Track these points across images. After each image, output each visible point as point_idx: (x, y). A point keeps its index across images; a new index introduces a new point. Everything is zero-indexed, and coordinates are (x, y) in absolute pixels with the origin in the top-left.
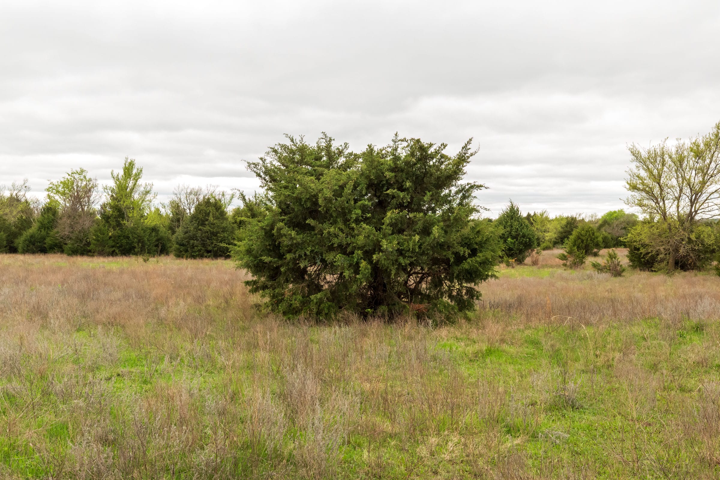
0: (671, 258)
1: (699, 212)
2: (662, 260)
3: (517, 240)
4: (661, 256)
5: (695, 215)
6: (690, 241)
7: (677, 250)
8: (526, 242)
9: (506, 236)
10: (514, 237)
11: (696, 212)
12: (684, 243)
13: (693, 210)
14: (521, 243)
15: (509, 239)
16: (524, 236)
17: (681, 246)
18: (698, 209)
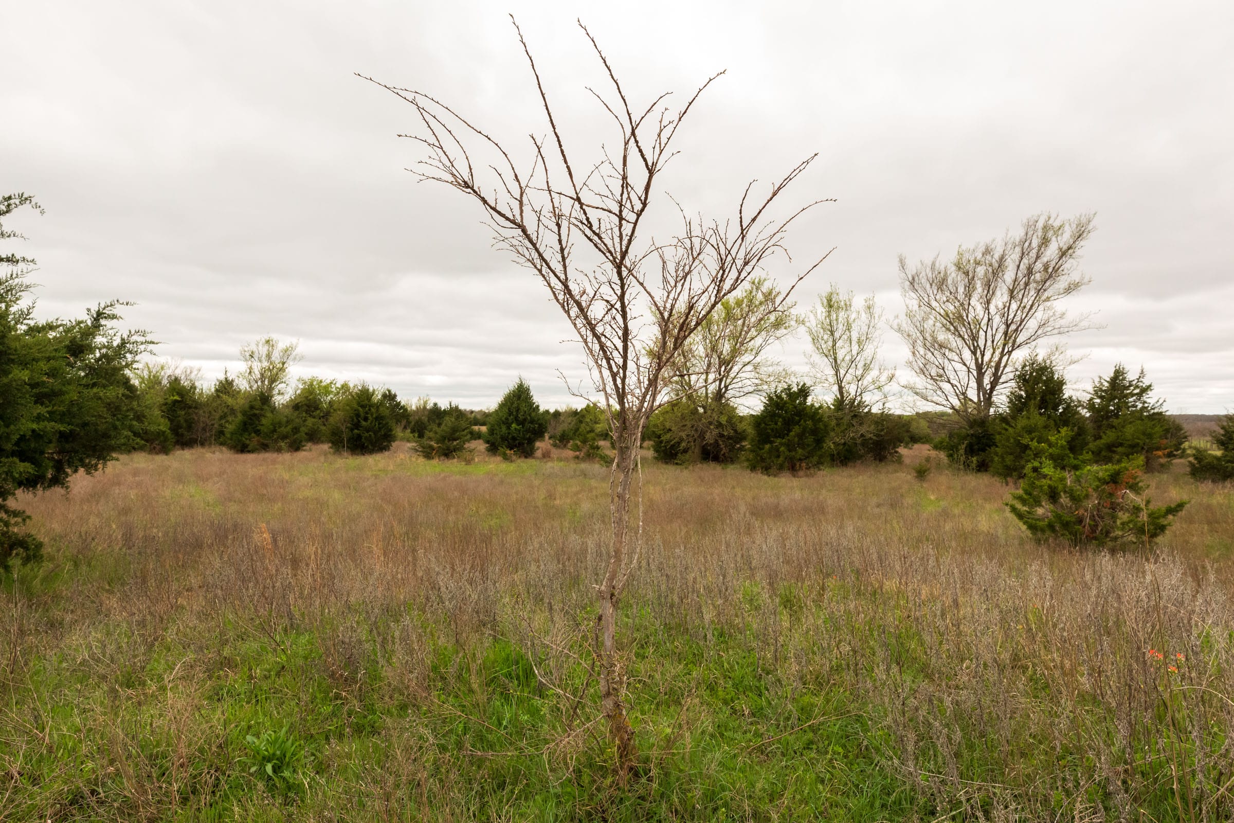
0: (697, 447)
1: (730, 387)
2: (685, 451)
3: (523, 427)
4: (683, 444)
5: (725, 392)
6: (720, 425)
7: (702, 436)
8: (534, 429)
9: (510, 421)
10: (522, 423)
11: (726, 387)
12: (712, 427)
13: (723, 385)
14: (528, 431)
15: (514, 425)
16: (532, 422)
17: (707, 431)
18: (730, 384)
